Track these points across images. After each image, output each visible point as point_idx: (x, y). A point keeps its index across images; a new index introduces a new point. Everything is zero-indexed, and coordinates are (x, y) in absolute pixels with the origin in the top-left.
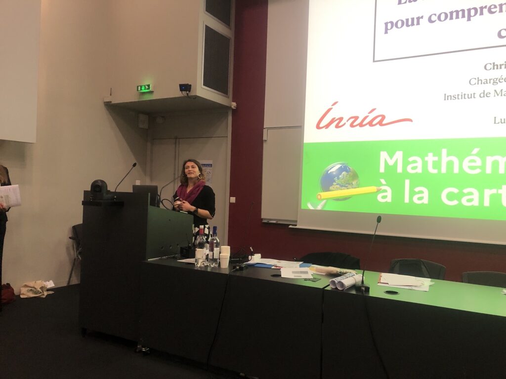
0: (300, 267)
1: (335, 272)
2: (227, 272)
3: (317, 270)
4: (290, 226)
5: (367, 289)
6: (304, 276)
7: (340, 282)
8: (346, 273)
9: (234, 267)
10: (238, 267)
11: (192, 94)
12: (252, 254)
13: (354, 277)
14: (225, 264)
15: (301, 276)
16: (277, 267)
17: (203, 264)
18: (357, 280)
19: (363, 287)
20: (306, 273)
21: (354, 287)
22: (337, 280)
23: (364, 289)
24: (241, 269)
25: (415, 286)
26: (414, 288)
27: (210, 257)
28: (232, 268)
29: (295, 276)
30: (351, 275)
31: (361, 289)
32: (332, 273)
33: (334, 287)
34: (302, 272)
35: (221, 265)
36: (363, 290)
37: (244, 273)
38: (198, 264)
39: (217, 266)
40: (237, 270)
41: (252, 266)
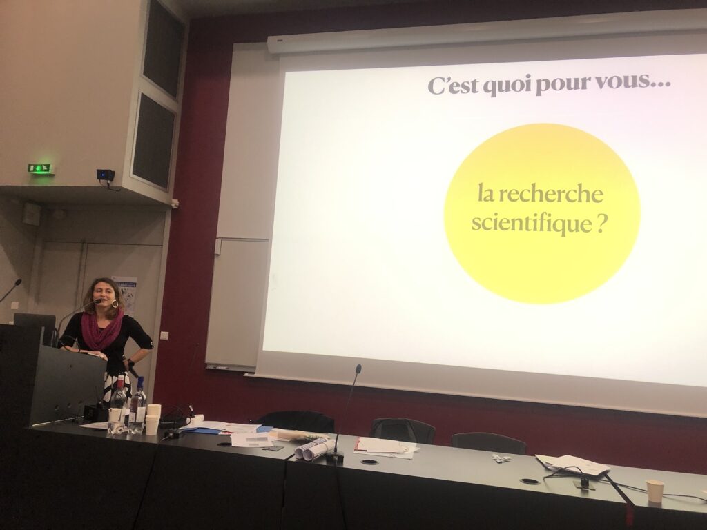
0: (257, 432)
1: (302, 437)
2: (155, 441)
3: (280, 436)
4: (246, 375)
5: (341, 458)
6: (262, 444)
7: (308, 451)
8: (316, 439)
9: (166, 434)
10: (171, 434)
11: (115, 184)
12: (192, 415)
13: (325, 443)
14: (153, 431)
15: (258, 445)
16: (226, 432)
17: (120, 430)
18: (329, 447)
19: (336, 456)
20: (265, 439)
21: (325, 456)
22: (303, 447)
23: (336, 458)
24: (176, 436)
25: (398, 453)
26: (396, 456)
27: (131, 420)
28: (163, 435)
29: (250, 444)
30: (322, 440)
31: (333, 459)
32: (299, 438)
33: (300, 458)
34: (259, 439)
35: (147, 432)
36: (335, 460)
37: (180, 442)
38: (112, 430)
39: (140, 432)
40: (170, 438)
41: (191, 431)
